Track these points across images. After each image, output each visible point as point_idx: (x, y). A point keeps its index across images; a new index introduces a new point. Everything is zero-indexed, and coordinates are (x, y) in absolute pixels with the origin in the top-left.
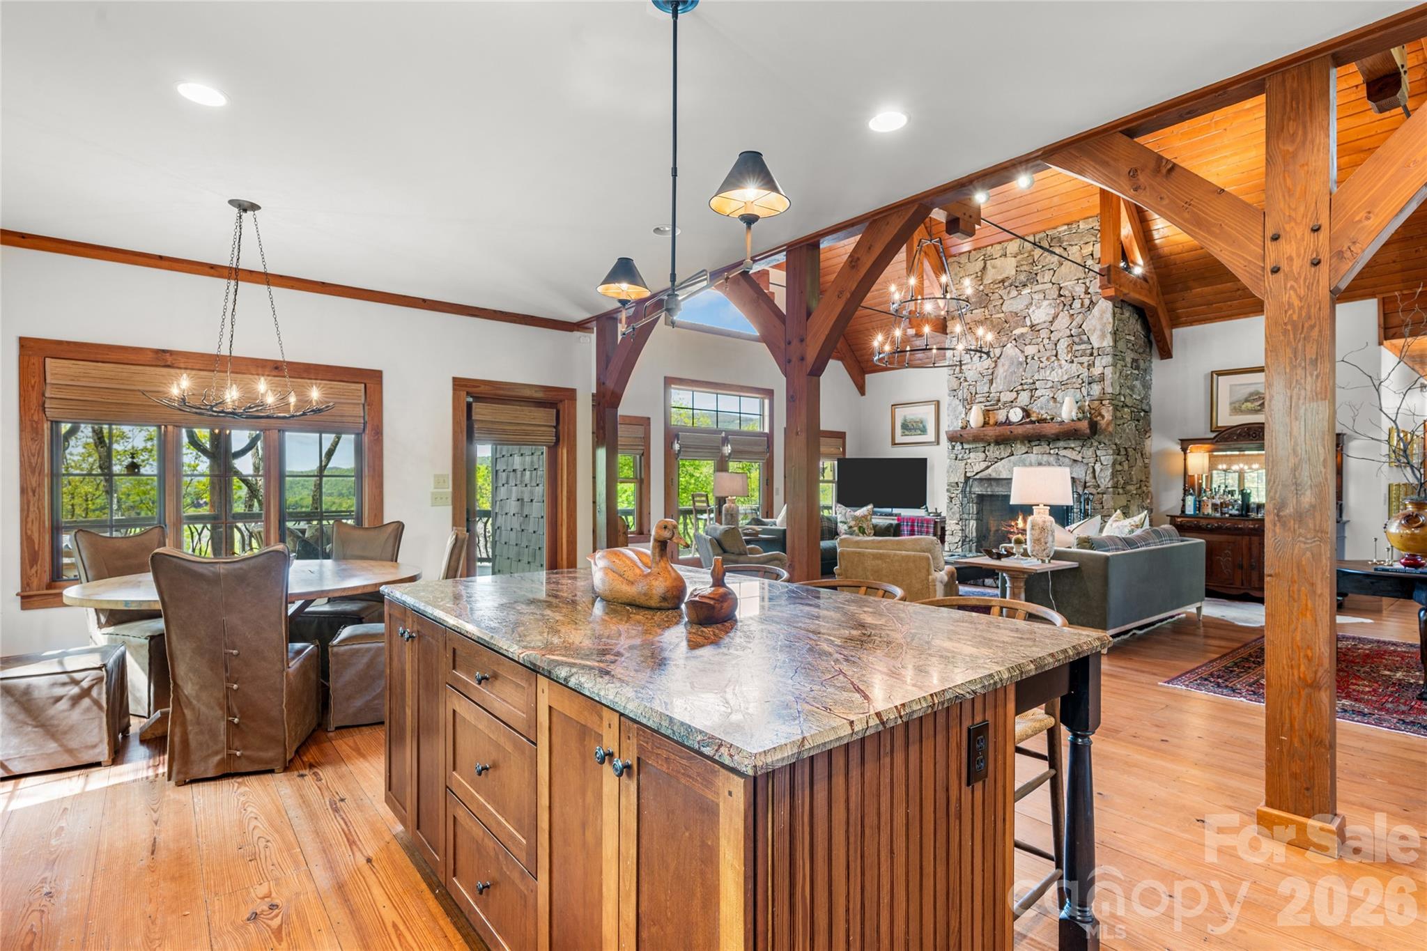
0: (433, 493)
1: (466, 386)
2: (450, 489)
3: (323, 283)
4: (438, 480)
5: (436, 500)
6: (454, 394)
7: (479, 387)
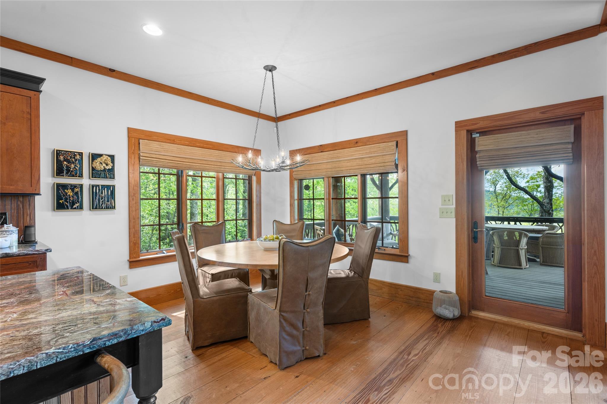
0: (440, 208)
1: (466, 126)
2: (454, 206)
3: (376, 89)
4: (445, 199)
5: (443, 213)
6: (456, 134)
7: (477, 123)
